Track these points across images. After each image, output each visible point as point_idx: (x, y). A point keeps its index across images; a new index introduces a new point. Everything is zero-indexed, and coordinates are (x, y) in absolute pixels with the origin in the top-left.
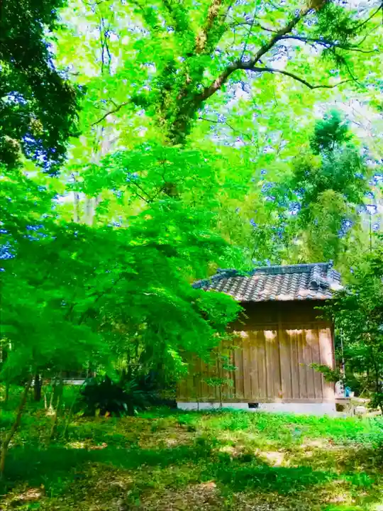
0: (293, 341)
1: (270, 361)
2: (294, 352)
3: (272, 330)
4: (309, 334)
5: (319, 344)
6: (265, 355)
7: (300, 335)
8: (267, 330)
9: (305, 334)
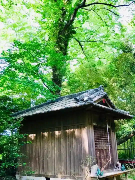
0: (68, 136)
1: (57, 150)
2: (69, 144)
3: (59, 130)
4: (77, 132)
5: (81, 138)
6: (55, 147)
7: (72, 132)
8: (56, 131)
9: (74, 132)
